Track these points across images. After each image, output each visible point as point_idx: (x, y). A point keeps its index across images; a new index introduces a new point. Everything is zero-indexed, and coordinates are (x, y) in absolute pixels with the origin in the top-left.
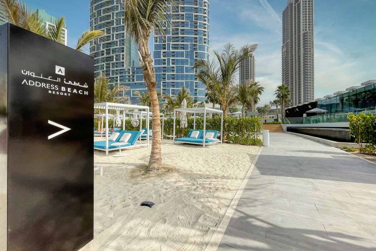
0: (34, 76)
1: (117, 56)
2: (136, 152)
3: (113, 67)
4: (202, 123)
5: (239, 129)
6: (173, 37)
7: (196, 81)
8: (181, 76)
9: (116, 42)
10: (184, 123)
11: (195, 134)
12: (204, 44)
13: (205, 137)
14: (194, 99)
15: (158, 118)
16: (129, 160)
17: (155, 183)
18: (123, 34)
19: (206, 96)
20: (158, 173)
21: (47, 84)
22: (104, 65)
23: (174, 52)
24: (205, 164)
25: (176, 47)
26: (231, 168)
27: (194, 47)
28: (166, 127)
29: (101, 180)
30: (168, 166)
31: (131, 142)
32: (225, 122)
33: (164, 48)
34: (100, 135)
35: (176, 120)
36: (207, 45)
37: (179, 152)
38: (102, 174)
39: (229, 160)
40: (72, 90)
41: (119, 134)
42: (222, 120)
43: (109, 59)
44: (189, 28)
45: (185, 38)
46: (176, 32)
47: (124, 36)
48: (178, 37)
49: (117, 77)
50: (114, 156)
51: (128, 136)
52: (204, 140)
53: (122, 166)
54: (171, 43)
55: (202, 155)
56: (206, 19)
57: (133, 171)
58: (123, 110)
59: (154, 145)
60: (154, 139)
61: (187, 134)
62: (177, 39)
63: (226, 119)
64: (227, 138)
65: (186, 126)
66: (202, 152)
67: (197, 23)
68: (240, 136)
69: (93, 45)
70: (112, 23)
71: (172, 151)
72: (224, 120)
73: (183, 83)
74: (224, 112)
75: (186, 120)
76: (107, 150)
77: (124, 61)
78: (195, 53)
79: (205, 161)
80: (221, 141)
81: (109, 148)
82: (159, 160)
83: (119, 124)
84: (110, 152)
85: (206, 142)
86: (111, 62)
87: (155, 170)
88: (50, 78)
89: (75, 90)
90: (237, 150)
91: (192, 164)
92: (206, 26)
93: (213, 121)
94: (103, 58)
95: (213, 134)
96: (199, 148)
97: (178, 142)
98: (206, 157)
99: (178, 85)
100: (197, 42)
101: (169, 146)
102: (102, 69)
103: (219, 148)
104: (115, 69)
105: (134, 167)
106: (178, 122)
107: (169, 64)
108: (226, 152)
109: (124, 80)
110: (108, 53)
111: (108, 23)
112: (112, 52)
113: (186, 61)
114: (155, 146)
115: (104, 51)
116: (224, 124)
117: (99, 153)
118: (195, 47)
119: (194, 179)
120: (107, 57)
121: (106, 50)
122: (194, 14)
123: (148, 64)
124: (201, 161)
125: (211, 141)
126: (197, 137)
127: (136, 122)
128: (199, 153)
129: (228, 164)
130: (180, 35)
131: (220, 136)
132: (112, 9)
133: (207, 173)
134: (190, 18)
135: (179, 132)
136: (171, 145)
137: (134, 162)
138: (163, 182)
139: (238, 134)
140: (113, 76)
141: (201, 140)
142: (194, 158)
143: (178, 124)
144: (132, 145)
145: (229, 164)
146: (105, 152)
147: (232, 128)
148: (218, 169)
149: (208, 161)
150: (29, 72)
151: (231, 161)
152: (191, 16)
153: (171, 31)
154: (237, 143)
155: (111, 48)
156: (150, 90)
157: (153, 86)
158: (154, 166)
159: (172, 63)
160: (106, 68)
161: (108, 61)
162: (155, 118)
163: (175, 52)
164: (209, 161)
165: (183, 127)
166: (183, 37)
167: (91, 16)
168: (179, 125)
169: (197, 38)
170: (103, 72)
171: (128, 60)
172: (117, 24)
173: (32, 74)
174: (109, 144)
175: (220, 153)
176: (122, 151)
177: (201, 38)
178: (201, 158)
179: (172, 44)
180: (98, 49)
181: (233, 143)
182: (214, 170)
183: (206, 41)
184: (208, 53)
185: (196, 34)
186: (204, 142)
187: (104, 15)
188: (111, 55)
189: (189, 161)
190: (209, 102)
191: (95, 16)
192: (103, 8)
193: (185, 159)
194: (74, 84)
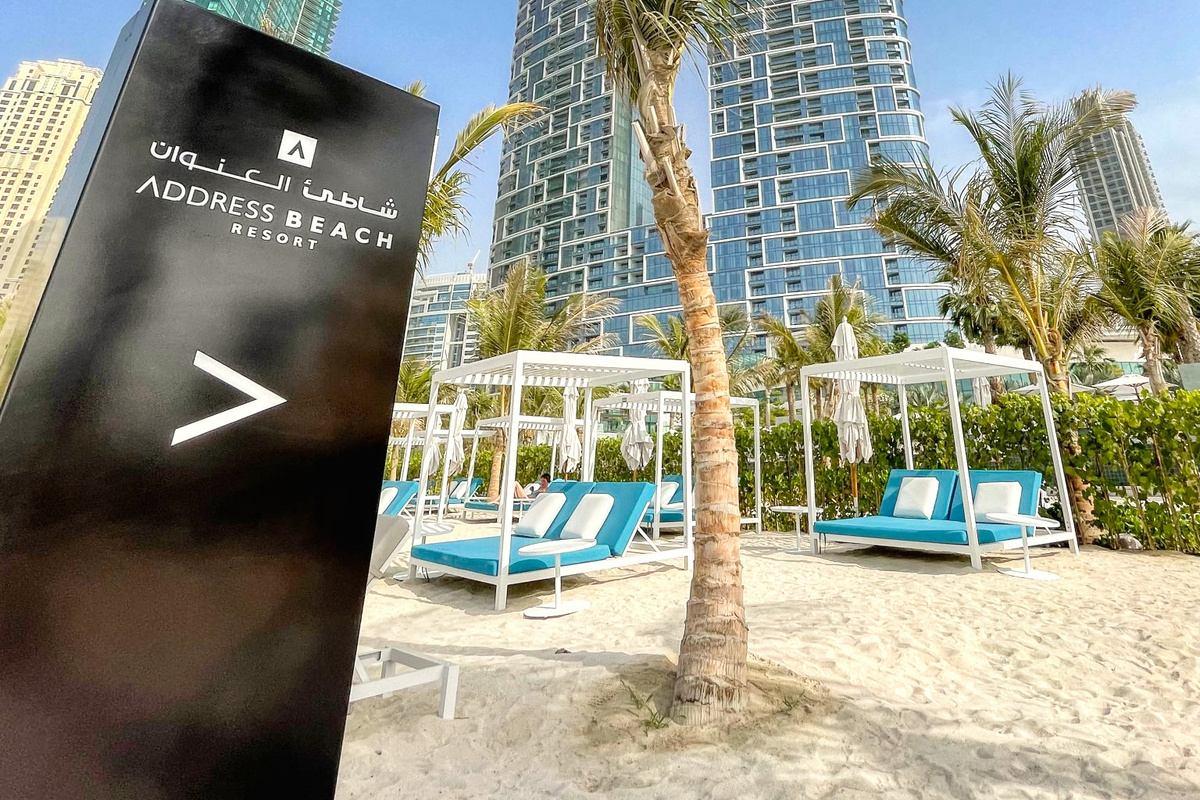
0: (191, 166)
1: (585, 196)
2: (631, 592)
3: (568, 237)
4: (943, 435)
5: (1156, 462)
6: (778, 106)
7: (890, 256)
8: (825, 238)
9: (584, 150)
10: (857, 443)
11: (919, 495)
12: (899, 111)
13: (971, 513)
14: (892, 333)
15: (718, 394)
16: (591, 636)
17: (707, 786)
18: (608, 120)
19: (945, 309)
20: (728, 719)
21: (235, 198)
22: (538, 233)
23: (787, 155)
24: (998, 675)
25: (791, 136)
26: (1178, 707)
27: (864, 126)
28: (771, 464)
29: (440, 745)
30: (785, 680)
31: (610, 540)
32: (1063, 421)
33: (750, 147)
34: (490, 515)
35: (812, 428)
36: (913, 111)
37: (844, 595)
38: (449, 713)
39: (1146, 651)
40: (328, 226)
41: (560, 499)
42: (1050, 417)
43: (558, 209)
44: (834, 66)
45: (823, 101)
46: (786, 85)
47: (610, 127)
48: (797, 102)
49: (580, 272)
50: (530, 612)
51: (599, 507)
52: (971, 527)
53: (552, 669)
54: (774, 125)
55: (976, 614)
56: (896, 25)
57: (603, 702)
58: (585, 385)
59: (706, 541)
60: (704, 505)
61: (876, 501)
62: (793, 109)
63: (1068, 405)
64: (1101, 519)
65: (868, 452)
66: (968, 596)
67: (864, 45)
68: (1176, 500)
69: (511, 169)
70: (574, 94)
71: (808, 590)
72: (1058, 411)
73: (831, 268)
74: (1047, 370)
75: (864, 420)
76: (503, 581)
77: (608, 209)
78: (871, 145)
79: (996, 655)
80: (1070, 535)
81: (514, 570)
82: (734, 633)
83: (573, 460)
84: (516, 591)
85: (986, 538)
86: (563, 220)
87: (713, 699)
88: (252, 176)
89: (341, 225)
90: (1181, 586)
91: (923, 668)
92: (900, 48)
93: (997, 422)
94: (539, 209)
95: (1014, 490)
96: (951, 577)
97: (831, 542)
98: (1000, 626)
99: (813, 278)
100: (872, 105)
101: (790, 565)
102: (532, 247)
103: (1068, 573)
104: (576, 241)
105: (611, 675)
106: (827, 438)
107: (769, 200)
108: (1119, 601)
109: (604, 280)
110: (556, 190)
111: (559, 97)
112: (568, 185)
113: (836, 181)
114: (711, 547)
115: (542, 185)
116: (1063, 437)
117: (470, 596)
118: (867, 124)
119: (949, 778)
120: (550, 206)
121: (549, 180)
122: (848, 18)
123: (673, 163)
124: (974, 656)
125: (1014, 532)
126: (928, 513)
127: (641, 445)
128: (955, 604)
129: (1152, 678)
130: (803, 94)
131: (1057, 506)
132: (577, 54)
133: (1024, 737)
134: (834, 35)
135: (837, 490)
136: (802, 557)
137: (611, 649)
138: (759, 783)
139: (1164, 491)
140: (566, 270)
141: (952, 526)
142: (930, 633)
143: (828, 449)
144: (614, 554)
145: (1159, 677)
146: (491, 589)
147: (1116, 456)
148: (1089, 709)
149: (1018, 656)
150: (177, 148)
151: (1167, 656)
152: (838, 27)
153: (770, 84)
154: (1172, 547)
155: (566, 173)
156: (682, 267)
157: (694, 251)
158: (704, 668)
159: (782, 196)
160: (546, 241)
161: (554, 216)
162: (708, 396)
163: (792, 155)
164: (1023, 655)
165: (852, 459)
166: (817, 99)
167: (510, 87)
168: (836, 456)
169: (870, 93)
170: (535, 256)
171: (621, 206)
172: (588, 96)
173: (188, 159)
174: (514, 549)
175: (1079, 603)
176: (569, 587)
177: (884, 94)
178: (967, 631)
179: (776, 129)
180: (525, 179)
181: (1146, 549)
182: (1065, 715)
183: (909, 97)
184: (922, 139)
185: (867, 81)
186: (974, 539)
187: (552, 75)
188: (565, 194)
189: (902, 650)
190: (966, 342)
191: (524, 84)
192: (551, 57)
193: (876, 639)
194: (343, 203)
